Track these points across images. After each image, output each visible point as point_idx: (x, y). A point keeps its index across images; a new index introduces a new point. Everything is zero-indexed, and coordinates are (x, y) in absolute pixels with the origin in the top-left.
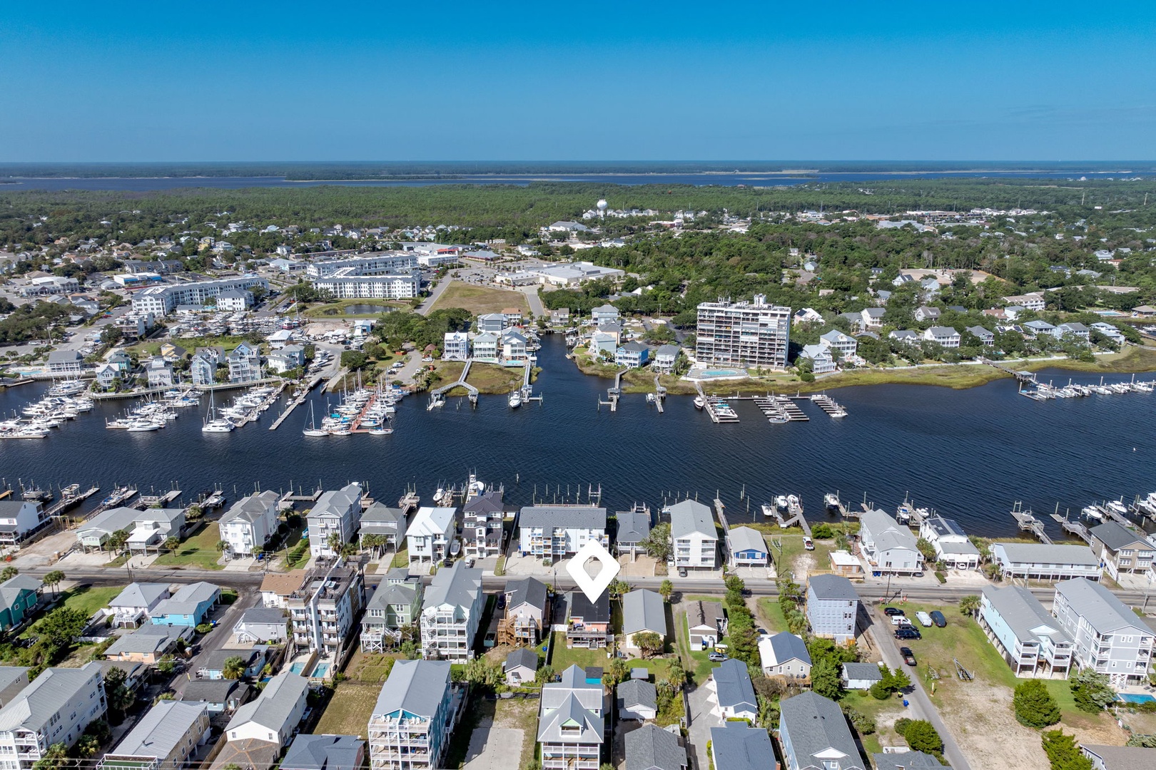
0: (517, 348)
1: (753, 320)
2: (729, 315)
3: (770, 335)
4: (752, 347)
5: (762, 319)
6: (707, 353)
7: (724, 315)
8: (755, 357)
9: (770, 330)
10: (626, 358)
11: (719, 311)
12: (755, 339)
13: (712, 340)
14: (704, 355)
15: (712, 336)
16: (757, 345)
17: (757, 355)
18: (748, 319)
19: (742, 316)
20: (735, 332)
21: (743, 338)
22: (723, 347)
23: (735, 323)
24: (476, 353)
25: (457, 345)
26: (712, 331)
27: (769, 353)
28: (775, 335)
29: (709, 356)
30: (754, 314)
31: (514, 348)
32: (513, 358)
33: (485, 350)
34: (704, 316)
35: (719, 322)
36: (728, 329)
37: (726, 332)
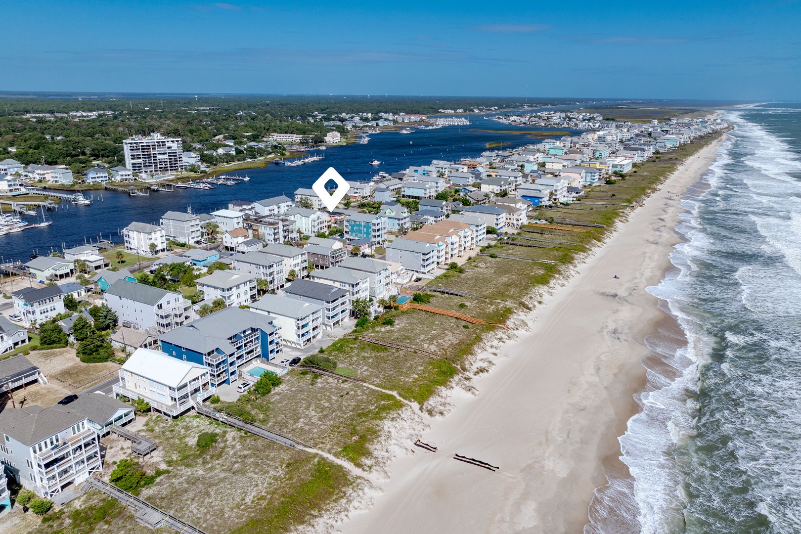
0: (12, 183)
1: (163, 145)
2: (148, 144)
3: (173, 153)
4: (164, 162)
5: (168, 144)
6: (139, 170)
7: (145, 144)
8: (167, 167)
9: (173, 150)
10: (98, 177)
11: (140, 143)
12: (166, 156)
13: (141, 161)
14: (137, 171)
15: (140, 158)
16: (168, 160)
17: (169, 166)
18: (160, 145)
19: (156, 144)
20: (154, 154)
21: (159, 157)
22: (147, 164)
23: (153, 149)
26: (139, 155)
27: (175, 164)
28: (176, 153)
29: (141, 171)
30: (162, 142)
31: (10, 183)
32: (11, 191)
34: (133, 147)
35: (144, 148)
36: (149, 153)
37: (148, 155)
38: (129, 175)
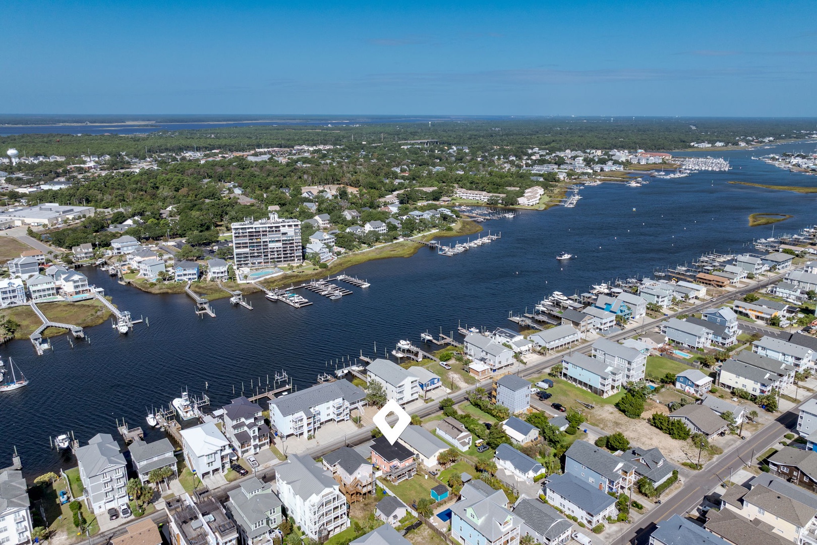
0: (80, 283)
1: (276, 231)
2: (257, 230)
3: (289, 240)
4: (277, 251)
5: (283, 230)
6: (244, 261)
7: (254, 230)
8: (280, 258)
9: (289, 237)
10: (185, 275)
11: (249, 228)
12: (280, 244)
13: (247, 250)
14: (242, 262)
15: (247, 247)
16: (282, 249)
17: (282, 256)
18: (273, 231)
19: (268, 229)
20: (264, 242)
21: (271, 245)
22: (256, 254)
23: (263, 235)
24: (34, 296)
25: (14, 291)
26: (246, 243)
27: (291, 254)
28: (293, 240)
29: (247, 262)
30: (276, 227)
31: (77, 284)
32: (77, 293)
33: (44, 290)
34: (239, 233)
35: (251, 235)
36: (259, 240)
37: (257, 242)
38: (222, 273)
